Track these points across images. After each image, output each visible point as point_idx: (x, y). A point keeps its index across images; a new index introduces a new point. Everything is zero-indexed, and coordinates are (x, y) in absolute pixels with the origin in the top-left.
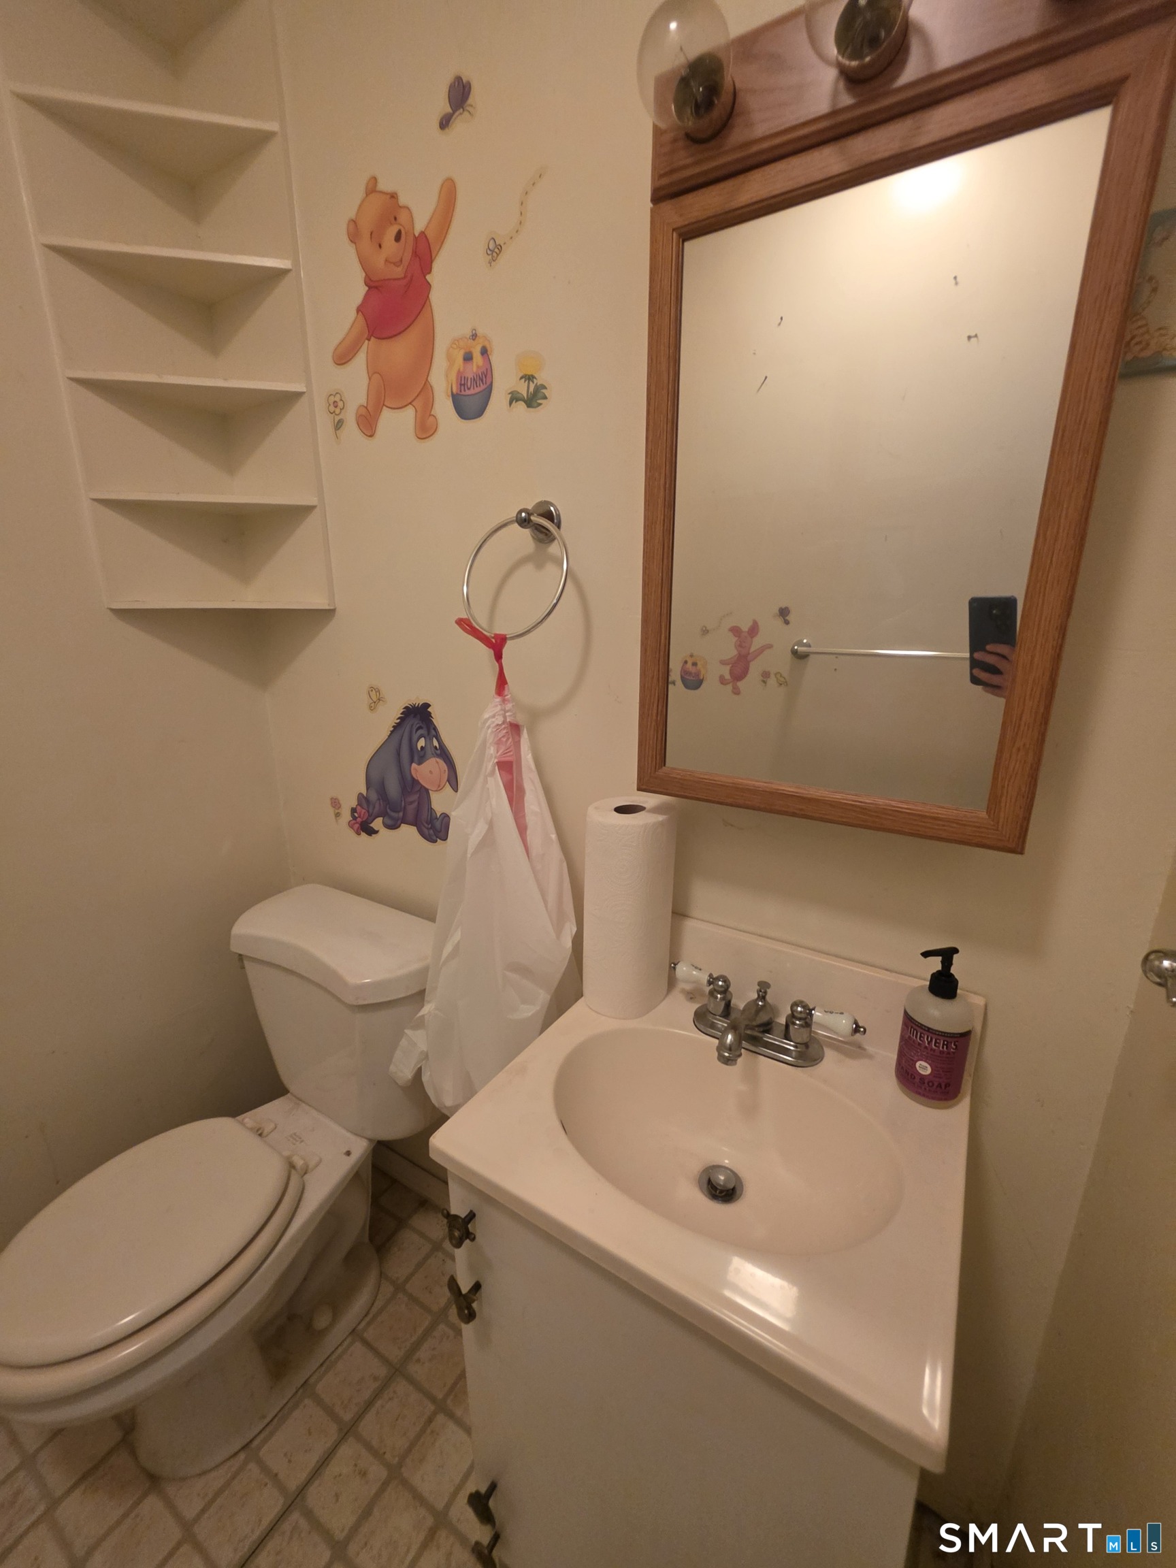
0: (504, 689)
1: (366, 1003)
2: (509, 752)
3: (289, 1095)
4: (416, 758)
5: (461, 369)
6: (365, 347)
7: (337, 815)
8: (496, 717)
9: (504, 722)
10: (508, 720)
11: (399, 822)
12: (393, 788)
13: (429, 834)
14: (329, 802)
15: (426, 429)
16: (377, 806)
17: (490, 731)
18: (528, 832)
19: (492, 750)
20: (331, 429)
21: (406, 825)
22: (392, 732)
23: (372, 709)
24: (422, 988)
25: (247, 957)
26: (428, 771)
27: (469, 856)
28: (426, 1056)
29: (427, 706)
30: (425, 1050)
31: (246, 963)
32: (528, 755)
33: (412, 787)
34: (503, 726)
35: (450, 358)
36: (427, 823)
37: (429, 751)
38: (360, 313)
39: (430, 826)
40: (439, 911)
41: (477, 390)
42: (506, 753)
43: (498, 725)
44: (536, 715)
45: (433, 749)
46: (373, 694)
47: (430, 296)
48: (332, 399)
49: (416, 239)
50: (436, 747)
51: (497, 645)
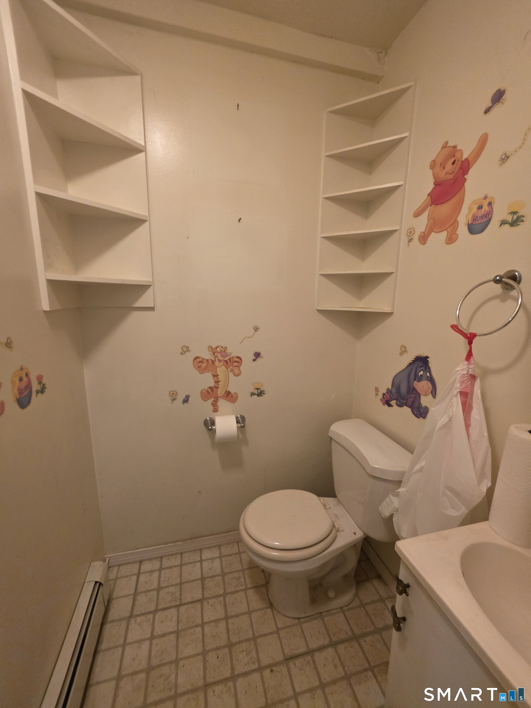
0: (470, 358)
1: (375, 475)
2: (467, 388)
3: (336, 498)
4: (417, 379)
5: (475, 213)
6: (428, 209)
7: (377, 395)
8: (463, 371)
9: (467, 374)
10: (470, 373)
11: (403, 405)
12: (404, 390)
13: (417, 414)
14: (374, 389)
15: (451, 240)
16: (395, 395)
17: (459, 376)
18: (471, 428)
19: (458, 385)
20: (407, 241)
21: (406, 407)
22: (408, 366)
23: (401, 354)
24: (401, 480)
25: (333, 439)
26: (422, 386)
27: (436, 430)
28: (397, 510)
29: (427, 357)
30: (397, 507)
31: (332, 442)
32: (478, 391)
33: (412, 390)
34: (467, 375)
35: (470, 209)
36: (417, 409)
37: (424, 377)
38: (429, 196)
39: (418, 410)
40: (416, 448)
41: (482, 221)
42: (466, 388)
43: (463, 374)
44: (486, 372)
45: (426, 377)
46: (403, 349)
47: (465, 184)
48: (410, 230)
49: (463, 162)
50: (428, 376)
51: (470, 338)
